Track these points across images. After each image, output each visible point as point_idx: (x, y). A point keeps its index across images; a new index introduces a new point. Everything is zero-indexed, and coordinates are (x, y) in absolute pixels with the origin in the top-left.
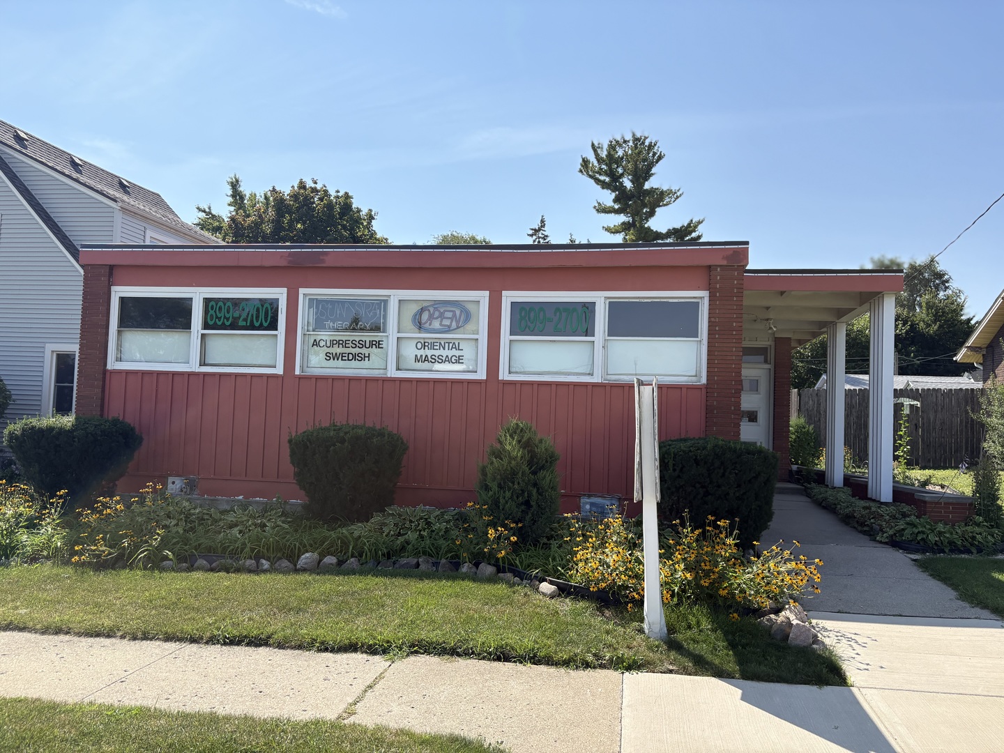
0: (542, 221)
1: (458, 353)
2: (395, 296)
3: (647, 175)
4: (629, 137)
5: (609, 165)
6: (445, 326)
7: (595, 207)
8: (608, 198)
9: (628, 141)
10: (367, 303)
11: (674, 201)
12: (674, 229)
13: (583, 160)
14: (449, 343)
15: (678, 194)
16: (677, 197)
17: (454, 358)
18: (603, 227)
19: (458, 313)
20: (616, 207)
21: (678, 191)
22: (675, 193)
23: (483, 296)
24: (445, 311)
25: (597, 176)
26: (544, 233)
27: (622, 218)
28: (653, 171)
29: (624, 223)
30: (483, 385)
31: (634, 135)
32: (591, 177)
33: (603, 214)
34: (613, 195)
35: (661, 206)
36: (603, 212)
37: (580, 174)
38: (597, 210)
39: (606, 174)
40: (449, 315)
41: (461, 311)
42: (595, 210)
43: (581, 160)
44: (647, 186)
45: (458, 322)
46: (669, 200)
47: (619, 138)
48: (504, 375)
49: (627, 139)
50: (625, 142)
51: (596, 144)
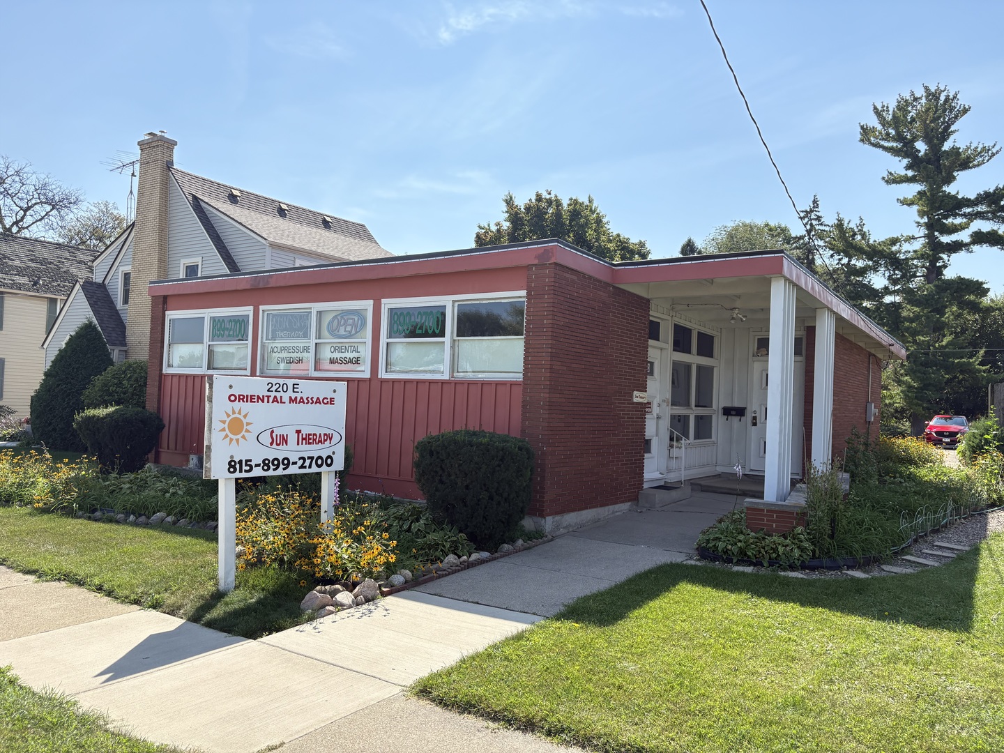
0: (815, 202)
1: (355, 355)
2: (316, 307)
3: (945, 135)
4: (920, 92)
5: (896, 128)
6: (347, 331)
7: (883, 178)
8: (899, 166)
9: (920, 98)
10: (301, 316)
11: (988, 161)
12: (986, 193)
13: (862, 127)
14: (351, 346)
15: (994, 150)
16: (993, 155)
17: (354, 359)
18: (898, 200)
19: (356, 319)
20: (910, 173)
21: (993, 147)
22: (989, 150)
23: (368, 304)
24: (348, 319)
25: (882, 143)
26: (818, 214)
27: (916, 188)
28: (953, 128)
29: (919, 193)
30: (368, 383)
31: (926, 88)
32: (876, 145)
33: (894, 185)
34: (905, 161)
35: (971, 168)
36: (893, 183)
37: (862, 144)
38: (887, 182)
39: (894, 139)
40: (350, 322)
41: (358, 319)
42: (883, 182)
43: (860, 130)
44: (947, 146)
45: (356, 327)
46: (981, 159)
47: (907, 96)
48: (382, 374)
49: (917, 95)
50: (916, 99)
51: (880, 108)
